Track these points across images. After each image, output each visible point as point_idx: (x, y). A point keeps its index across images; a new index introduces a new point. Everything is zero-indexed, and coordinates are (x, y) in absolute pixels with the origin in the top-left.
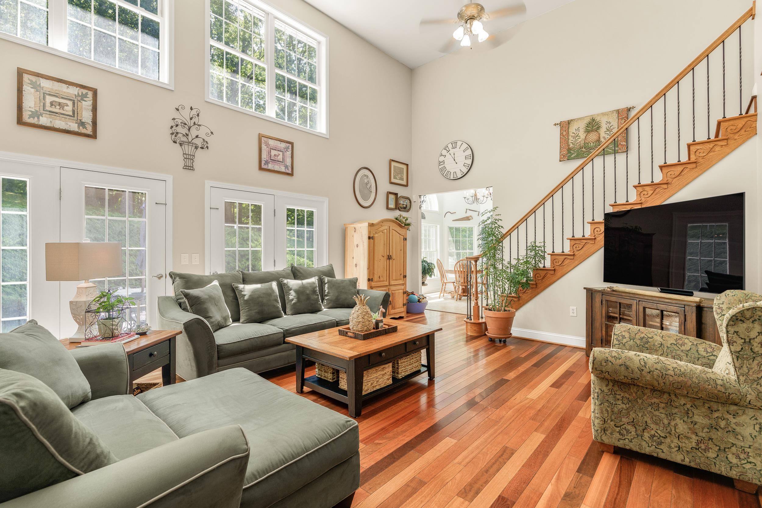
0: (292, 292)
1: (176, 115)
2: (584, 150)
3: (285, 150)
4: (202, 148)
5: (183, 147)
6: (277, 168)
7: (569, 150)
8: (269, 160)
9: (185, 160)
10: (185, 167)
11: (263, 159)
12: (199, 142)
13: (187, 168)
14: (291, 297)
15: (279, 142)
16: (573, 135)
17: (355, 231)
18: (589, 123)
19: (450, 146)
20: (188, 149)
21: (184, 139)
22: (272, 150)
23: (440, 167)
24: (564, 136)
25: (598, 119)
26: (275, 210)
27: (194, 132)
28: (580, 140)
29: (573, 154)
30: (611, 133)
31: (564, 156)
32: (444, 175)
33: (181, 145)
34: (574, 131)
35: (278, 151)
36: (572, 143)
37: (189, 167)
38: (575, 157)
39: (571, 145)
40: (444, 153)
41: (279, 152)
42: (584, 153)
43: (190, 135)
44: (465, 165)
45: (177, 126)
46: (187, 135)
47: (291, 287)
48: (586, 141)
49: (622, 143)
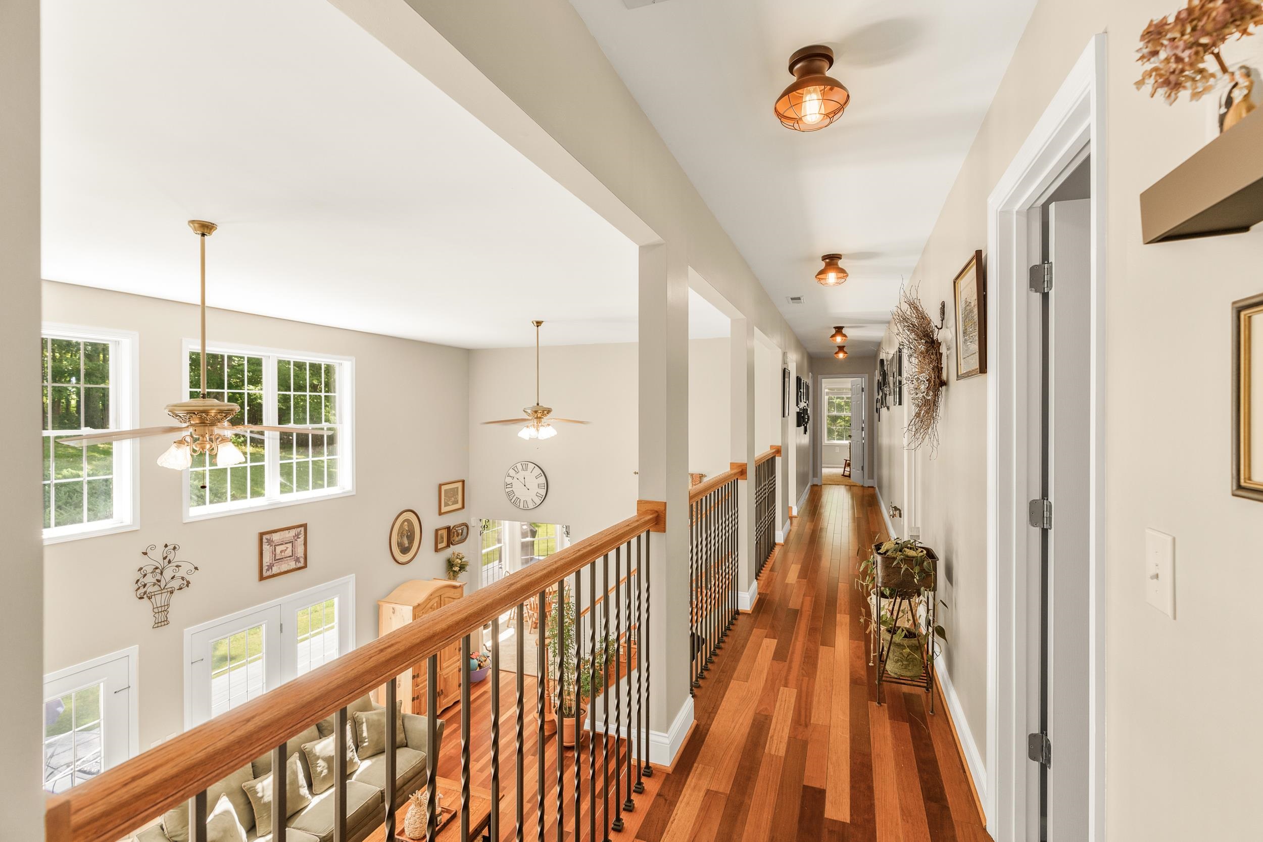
0: (321, 763)
1: (143, 562)
3: (296, 538)
4: (181, 589)
5: (153, 600)
6: (284, 567)
8: (274, 562)
9: (157, 615)
10: (156, 625)
11: (265, 564)
12: (176, 584)
13: (159, 624)
14: (319, 769)
15: (287, 531)
17: (394, 613)
19: (519, 466)
20: (159, 600)
21: (156, 588)
22: (277, 558)
23: (507, 490)
26: (281, 625)
27: (168, 574)
32: (512, 501)
33: (150, 598)
35: (286, 543)
37: (162, 623)
40: (512, 473)
41: (287, 545)
43: (163, 580)
44: (538, 494)
45: (145, 575)
46: (159, 581)
47: (318, 754)
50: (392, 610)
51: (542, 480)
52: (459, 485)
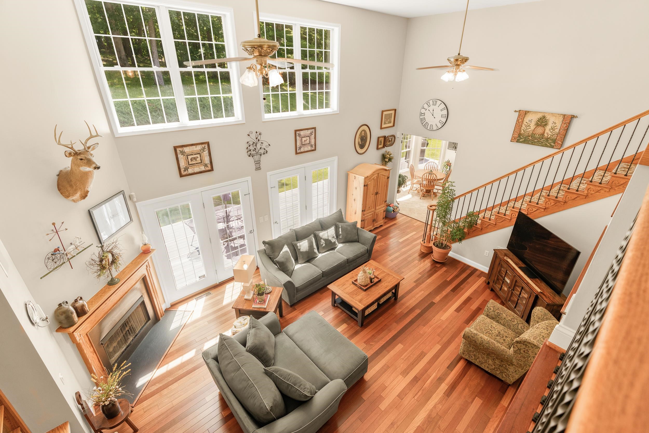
0: (322, 241)
1: (248, 139)
2: (530, 138)
3: (311, 134)
4: (264, 154)
5: (254, 157)
6: (306, 149)
7: (520, 135)
8: (301, 146)
9: (256, 165)
10: (256, 169)
11: (298, 146)
12: (262, 151)
13: (257, 169)
14: (322, 243)
15: (307, 131)
16: (526, 124)
17: (355, 179)
18: (540, 119)
19: (431, 102)
20: (256, 157)
21: (254, 152)
22: (303, 144)
23: (421, 117)
24: (519, 122)
25: (548, 117)
26: (305, 177)
27: (259, 146)
28: (530, 130)
29: (522, 139)
30: (554, 131)
31: (514, 138)
32: (423, 124)
33: (253, 157)
34: (528, 122)
35: (307, 137)
36: (523, 130)
37: (258, 168)
38: (522, 141)
39: (522, 132)
40: (426, 106)
41: (307, 138)
42: (530, 140)
43: (257, 149)
44: (440, 121)
45: (250, 146)
46: (255, 149)
47: (321, 237)
48: (534, 132)
49: (558, 142)
50: (354, 177)
51: (445, 112)
52: (393, 112)
